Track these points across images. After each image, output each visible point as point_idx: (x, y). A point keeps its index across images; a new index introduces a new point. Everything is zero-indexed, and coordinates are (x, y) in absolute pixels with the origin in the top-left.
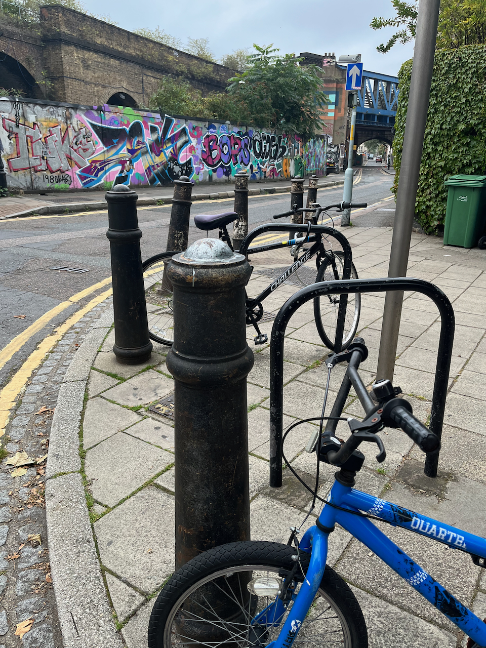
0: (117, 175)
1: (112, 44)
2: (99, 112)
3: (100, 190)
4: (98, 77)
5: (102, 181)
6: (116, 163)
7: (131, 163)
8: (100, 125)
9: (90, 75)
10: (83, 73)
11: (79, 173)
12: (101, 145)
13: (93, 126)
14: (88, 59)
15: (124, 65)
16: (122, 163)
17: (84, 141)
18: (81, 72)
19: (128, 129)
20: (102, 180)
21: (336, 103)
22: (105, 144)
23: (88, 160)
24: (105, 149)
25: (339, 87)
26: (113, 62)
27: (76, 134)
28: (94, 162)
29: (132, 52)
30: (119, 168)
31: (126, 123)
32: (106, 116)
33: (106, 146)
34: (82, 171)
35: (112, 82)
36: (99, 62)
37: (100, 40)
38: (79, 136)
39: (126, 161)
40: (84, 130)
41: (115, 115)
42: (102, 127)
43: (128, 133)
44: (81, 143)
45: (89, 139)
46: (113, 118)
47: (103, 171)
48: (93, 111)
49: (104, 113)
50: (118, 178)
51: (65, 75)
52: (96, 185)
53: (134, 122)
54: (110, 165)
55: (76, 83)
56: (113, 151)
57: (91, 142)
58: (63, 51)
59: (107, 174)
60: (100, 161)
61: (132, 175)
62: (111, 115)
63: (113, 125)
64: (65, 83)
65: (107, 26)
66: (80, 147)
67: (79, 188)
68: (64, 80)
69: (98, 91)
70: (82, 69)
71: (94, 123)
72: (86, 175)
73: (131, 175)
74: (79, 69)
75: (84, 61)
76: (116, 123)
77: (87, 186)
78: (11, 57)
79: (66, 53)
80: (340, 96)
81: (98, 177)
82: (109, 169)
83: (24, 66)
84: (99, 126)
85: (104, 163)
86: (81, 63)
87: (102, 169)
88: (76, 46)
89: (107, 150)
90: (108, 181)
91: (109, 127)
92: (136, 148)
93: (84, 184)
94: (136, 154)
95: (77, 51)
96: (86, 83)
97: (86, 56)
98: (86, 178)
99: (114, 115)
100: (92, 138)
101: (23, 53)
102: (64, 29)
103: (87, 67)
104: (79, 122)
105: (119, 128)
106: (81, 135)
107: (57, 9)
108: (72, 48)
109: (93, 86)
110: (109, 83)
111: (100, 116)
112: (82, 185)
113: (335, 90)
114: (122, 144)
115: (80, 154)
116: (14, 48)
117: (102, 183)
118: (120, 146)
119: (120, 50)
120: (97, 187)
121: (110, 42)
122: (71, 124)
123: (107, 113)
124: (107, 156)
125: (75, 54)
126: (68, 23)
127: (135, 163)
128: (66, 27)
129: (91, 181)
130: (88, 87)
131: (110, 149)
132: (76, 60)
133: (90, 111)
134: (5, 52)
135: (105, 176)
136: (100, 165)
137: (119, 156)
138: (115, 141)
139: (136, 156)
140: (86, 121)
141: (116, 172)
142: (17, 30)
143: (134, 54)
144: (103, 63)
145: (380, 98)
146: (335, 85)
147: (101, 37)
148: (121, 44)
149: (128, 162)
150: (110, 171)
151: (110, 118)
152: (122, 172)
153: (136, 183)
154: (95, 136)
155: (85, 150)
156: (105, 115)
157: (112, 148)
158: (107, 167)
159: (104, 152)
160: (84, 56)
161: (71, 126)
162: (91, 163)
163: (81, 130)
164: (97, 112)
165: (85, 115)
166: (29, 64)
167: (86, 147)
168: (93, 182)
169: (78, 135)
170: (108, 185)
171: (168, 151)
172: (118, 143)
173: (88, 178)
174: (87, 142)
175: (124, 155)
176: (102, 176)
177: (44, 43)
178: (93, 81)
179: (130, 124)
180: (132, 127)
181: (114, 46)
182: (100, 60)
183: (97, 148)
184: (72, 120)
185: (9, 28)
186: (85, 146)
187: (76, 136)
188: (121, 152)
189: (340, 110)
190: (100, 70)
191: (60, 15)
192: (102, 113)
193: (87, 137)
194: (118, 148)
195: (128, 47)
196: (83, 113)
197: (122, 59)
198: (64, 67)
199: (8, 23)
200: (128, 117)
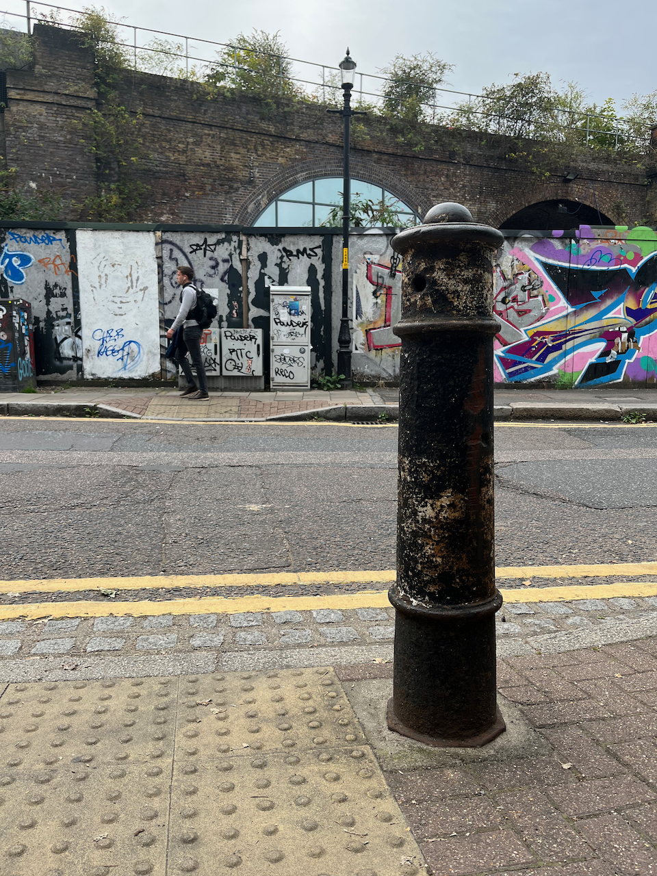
0: (593, 360)
2: (567, 241)
3: (543, 388)
5: (555, 371)
6: (594, 337)
7: (631, 334)
8: (566, 265)
11: (502, 355)
12: (563, 302)
13: (548, 267)
16: (610, 337)
17: (522, 296)
19: (634, 270)
20: (554, 368)
22: (571, 300)
23: (525, 331)
24: (571, 309)
27: (506, 284)
28: (539, 334)
30: (601, 346)
31: (630, 256)
32: (582, 248)
33: (573, 305)
34: (509, 351)
38: (513, 287)
39: (619, 334)
40: (527, 275)
41: (606, 245)
42: (570, 269)
43: (633, 277)
44: (515, 300)
45: (535, 292)
46: (599, 250)
47: (561, 351)
48: (552, 241)
49: (577, 242)
50: (592, 366)
52: (538, 378)
53: (652, 254)
54: (578, 341)
56: (592, 313)
57: (540, 298)
59: (568, 357)
60: (556, 332)
61: (632, 361)
62: (595, 245)
63: (598, 262)
66: (512, 307)
67: (498, 381)
71: (551, 261)
72: (518, 358)
73: (627, 361)
76: (606, 259)
77: (517, 378)
78: (589, 207)
81: (546, 362)
82: (574, 349)
83: (609, 217)
84: (561, 268)
85: (562, 338)
87: (557, 348)
89: (575, 312)
90: (569, 371)
91: (586, 267)
92: (649, 307)
93: (511, 375)
94: (647, 319)
98: (515, 363)
99: (602, 245)
100: (543, 290)
101: (610, 199)
104: (516, 262)
105: (611, 268)
106: (518, 286)
111: (568, 249)
112: (504, 377)
114: (615, 299)
115: (510, 319)
116: (597, 193)
117: (555, 375)
118: (609, 302)
120: (540, 381)
122: (498, 265)
123: (585, 241)
124: (571, 324)
127: (642, 337)
129: (526, 369)
131: (582, 309)
133: (545, 240)
134: (580, 201)
135: (563, 361)
136: (553, 341)
137: (604, 322)
138: (596, 294)
139: (647, 323)
140: (533, 259)
141: (592, 354)
149: (625, 336)
150: (575, 353)
151: (592, 250)
152: (606, 353)
153: (641, 377)
154: (551, 286)
155: (521, 313)
156: (579, 247)
157: (587, 307)
158: (569, 345)
159: (567, 316)
161: (498, 270)
162: (532, 337)
163: (520, 277)
164: (563, 242)
165: (532, 249)
166: (618, 214)
167: (525, 307)
168: (532, 372)
169: (511, 285)
170: (565, 379)
172: (603, 298)
173: (520, 363)
174: (530, 297)
175: (617, 321)
176: (555, 361)
177: (650, 180)
179: (642, 258)
180: (645, 264)
183: (551, 309)
184: (501, 259)
186: (524, 305)
187: (504, 288)
188: (610, 315)
192: (573, 242)
193: (531, 288)
194: (603, 307)
196: (528, 246)
199: (593, 159)
200: (638, 245)
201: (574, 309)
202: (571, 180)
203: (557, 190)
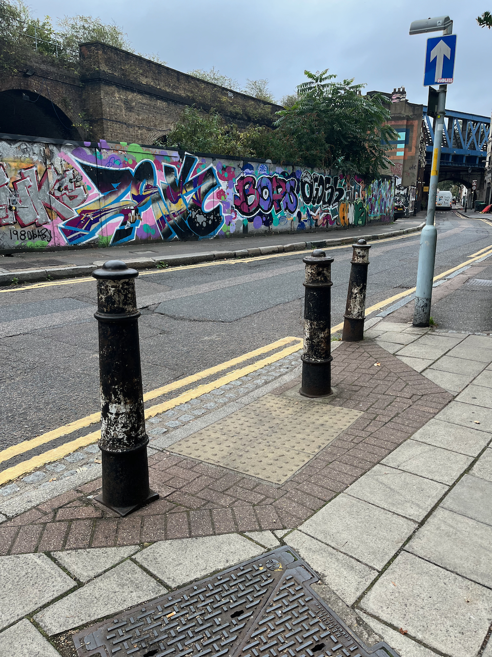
0: (118, 228)
1: (159, 85)
2: (94, 149)
3: (92, 247)
4: (143, 120)
5: (97, 236)
6: (117, 213)
7: (137, 211)
8: (95, 165)
9: (133, 118)
10: (125, 115)
11: (63, 227)
12: (96, 191)
13: (85, 167)
14: (131, 100)
15: (172, 107)
16: (125, 212)
17: (71, 186)
18: (123, 114)
19: (133, 171)
20: (96, 234)
21: (406, 142)
22: (101, 189)
23: (76, 210)
24: (101, 195)
25: (409, 123)
26: (159, 103)
27: (59, 177)
28: (84, 212)
29: (182, 93)
30: (121, 218)
31: (131, 162)
32: (103, 155)
33: (102, 192)
34: (67, 224)
35: (159, 124)
36: (144, 104)
37: (146, 80)
38: (64, 180)
39: (130, 211)
40: (72, 172)
41: (116, 154)
42: (97, 169)
43: (133, 176)
44: (66, 188)
45: (78, 183)
46: (112, 157)
47: (98, 223)
48: (84, 149)
49: (100, 151)
50: (118, 231)
51: (104, 117)
52: (87, 241)
53: (142, 161)
54: (108, 216)
55: (116, 126)
56: (113, 198)
57: (82, 188)
58: (102, 91)
59: (104, 227)
60: (94, 210)
61: (139, 227)
62: (110, 153)
63: (113, 165)
64: (105, 126)
65: (154, 66)
66: (65, 194)
67: (63, 245)
68: (103, 123)
69: (141, 134)
70: (124, 111)
71: (85, 163)
72: (73, 229)
73: (136, 227)
74: (121, 111)
75: (127, 102)
76: (117, 163)
77: (74, 242)
78: (45, 98)
79: (107, 93)
80: (411, 134)
81: (90, 230)
82: (106, 221)
83: (60, 107)
84: (92, 167)
85: (99, 213)
86: (123, 105)
87: (96, 221)
88: (117, 86)
89: (104, 197)
90: (105, 235)
91: (107, 167)
92: (144, 194)
93: (70, 240)
94: (144, 201)
95: (118, 92)
96: (129, 126)
97: (130, 97)
98: (72, 232)
99: (114, 153)
100: (83, 182)
101: (59, 94)
102: (104, 68)
103: (130, 109)
104: (63, 162)
105: (121, 169)
106: (67, 179)
107: (96, 46)
108: (113, 88)
109: (137, 129)
110: (155, 126)
111: (94, 155)
112: (67, 242)
113: (405, 127)
114: (125, 189)
115: (65, 202)
116: (49, 88)
117: (97, 239)
118: (122, 191)
119: (168, 91)
120: (89, 243)
121: (157, 83)
122: (52, 164)
123: (104, 150)
124: (103, 204)
125: (117, 95)
126: (108, 61)
127: (142, 213)
128: (107, 65)
129: (79, 236)
130: (131, 130)
131: (108, 195)
132: (117, 102)
133: (80, 148)
134: (38, 93)
135: (100, 229)
136: (93, 216)
137: (121, 204)
138: (115, 185)
139: (144, 204)
140: (74, 160)
141: (117, 224)
142: (52, 69)
143: (184, 95)
144: (149, 105)
145: (455, 136)
146: (405, 122)
147: (146, 77)
148: (170, 85)
149: (133, 212)
150: (107, 223)
151: (109, 156)
152: (124, 223)
153: (144, 237)
154: (87, 180)
155: (72, 198)
156: (101, 154)
157: (111, 194)
158: (103, 219)
159: (99, 200)
160: (127, 97)
161: (53, 167)
162: (80, 214)
163: (67, 173)
164: (91, 150)
165: (72, 153)
166: (66, 106)
167: (73, 194)
168: (83, 237)
169: (62, 178)
170: (104, 241)
171: (189, 197)
172: (119, 188)
173: (75, 232)
174: (75, 187)
175: (128, 203)
176: (96, 229)
177: (83, 83)
178: (136, 123)
179: (136, 164)
180: (139, 167)
181: (162, 86)
182: (145, 101)
183: (89, 195)
184: (53, 160)
185: (43, 67)
186: (73, 192)
187: (58, 181)
188: (124, 199)
189: (410, 149)
190: (144, 112)
191: (100, 52)
192: (97, 150)
193: (75, 180)
194: (120, 194)
195: (178, 88)
196: (70, 151)
197: (171, 100)
198: (104, 109)
199: (43, 62)
200: (134, 155)
201: (103, 195)
202: (29, 76)
203: (20, 82)
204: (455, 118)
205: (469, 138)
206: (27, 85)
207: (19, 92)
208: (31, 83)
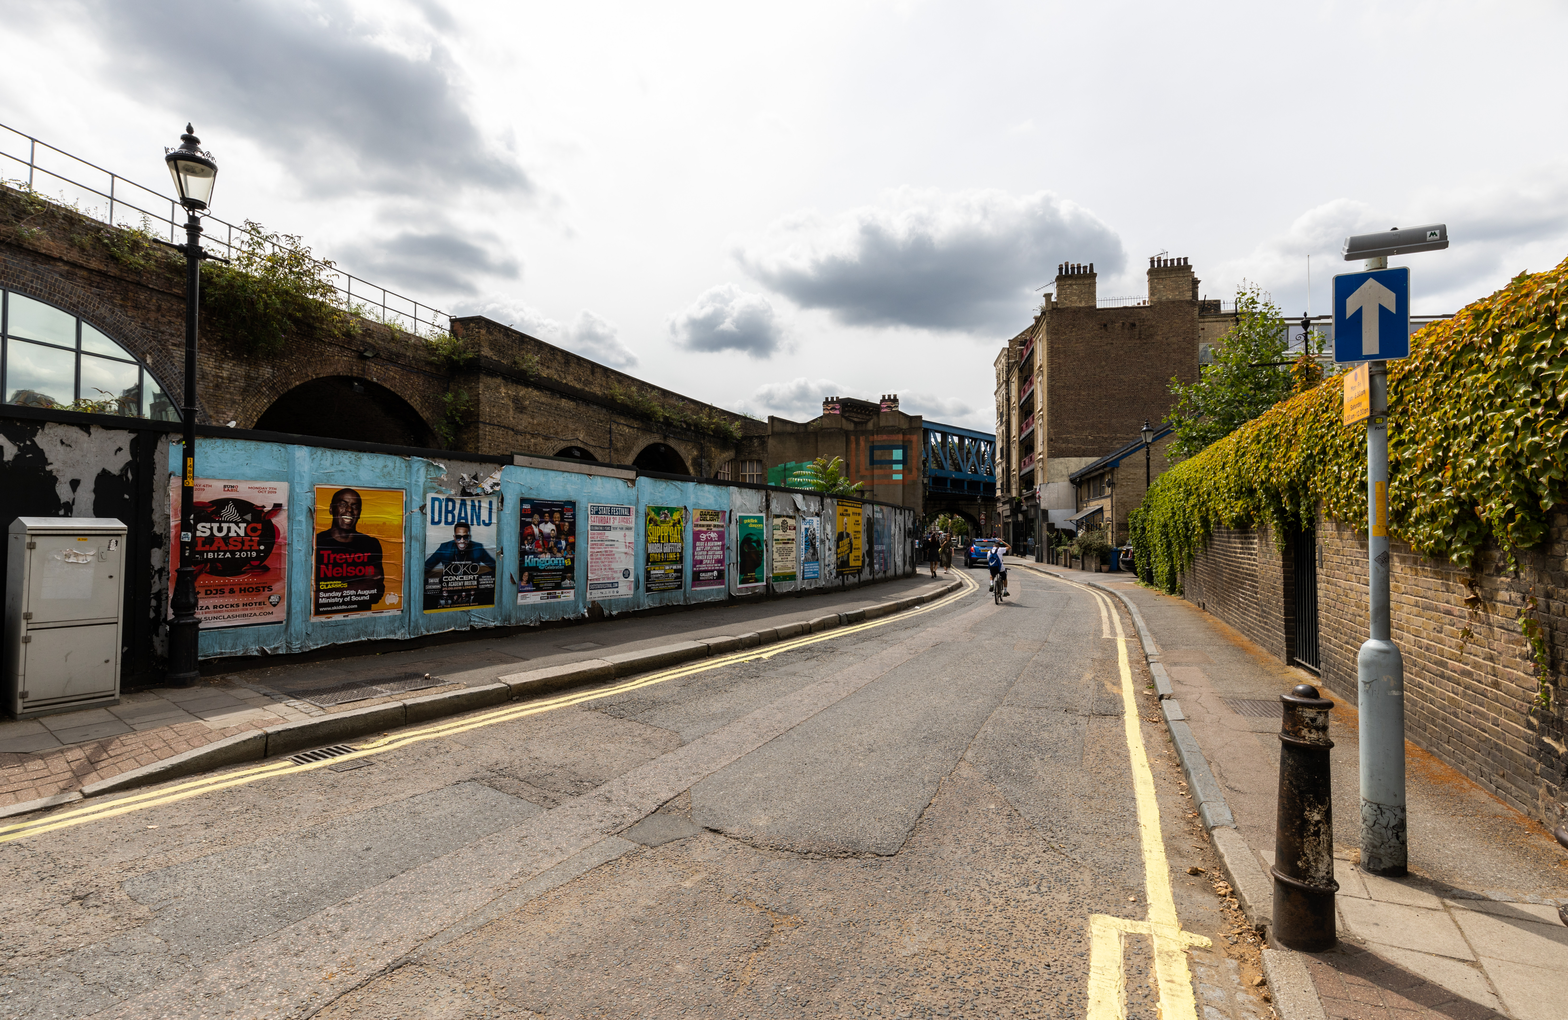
1: (565, 378)
4: (539, 424)
9: (524, 422)
10: (514, 418)
14: (524, 397)
15: (583, 408)
18: (511, 417)
21: (904, 462)
25: (906, 439)
26: (564, 403)
29: (597, 390)
35: (562, 431)
36: (542, 403)
37: (547, 371)
51: (481, 420)
55: (498, 432)
58: (481, 384)
64: (481, 432)
65: (559, 354)
68: (478, 428)
69: (535, 445)
70: (511, 412)
74: (507, 411)
75: (517, 400)
78: (389, 390)
79: (488, 387)
80: (909, 452)
83: (412, 405)
86: (511, 404)
88: (504, 378)
95: (506, 386)
96: (517, 432)
97: (522, 393)
101: (412, 385)
102: (486, 352)
103: (520, 408)
107: (477, 323)
108: (499, 380)
109: (529, 437)
110: (557, 433)
113: (901, 443)
116: (397, 377)
119: (577, 386)
121: (563, 375)
125: (503, 390)
126: (493, 345)
128: (492, 349)
130: (520, 438)
132: (503, 399)
134: (379, 382)
143: (599, 393)
144: (550, 405)
145: (951, 456)
146: (900, 437)
147: (548, 367)
148: (581, 380)
160: (518, 393)
166: (421, 402)
177: (452, 373)
178: (529, 429)
181: (570, 380)
182: (543, 399)
189: (910, 471)
190: (542, 414)
191: (483, 332)
195: (591, 383)
197: (580, 399)
198: (481, 408)
199: (392, 339)
202: (368, 358)
203: (352, 366)
204: (949, 434)
205: (968, 459)
206: (363, 370)
207: (346, 380)
208: (369, 369)
